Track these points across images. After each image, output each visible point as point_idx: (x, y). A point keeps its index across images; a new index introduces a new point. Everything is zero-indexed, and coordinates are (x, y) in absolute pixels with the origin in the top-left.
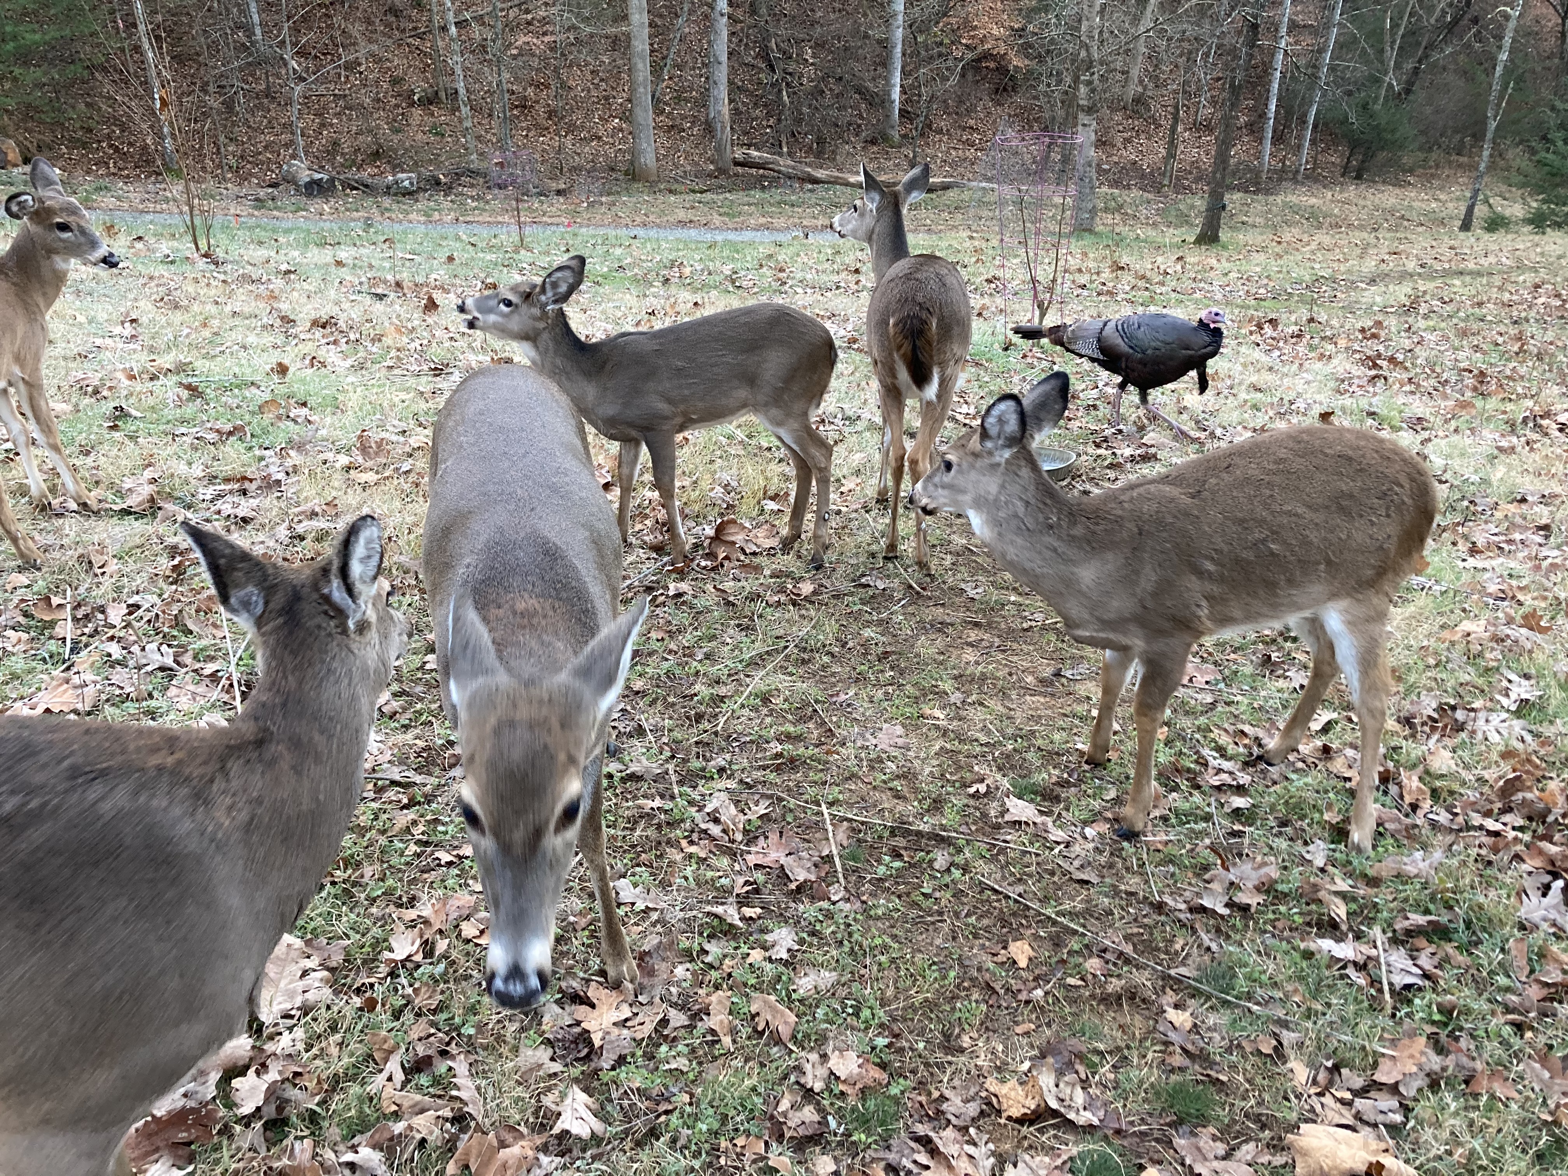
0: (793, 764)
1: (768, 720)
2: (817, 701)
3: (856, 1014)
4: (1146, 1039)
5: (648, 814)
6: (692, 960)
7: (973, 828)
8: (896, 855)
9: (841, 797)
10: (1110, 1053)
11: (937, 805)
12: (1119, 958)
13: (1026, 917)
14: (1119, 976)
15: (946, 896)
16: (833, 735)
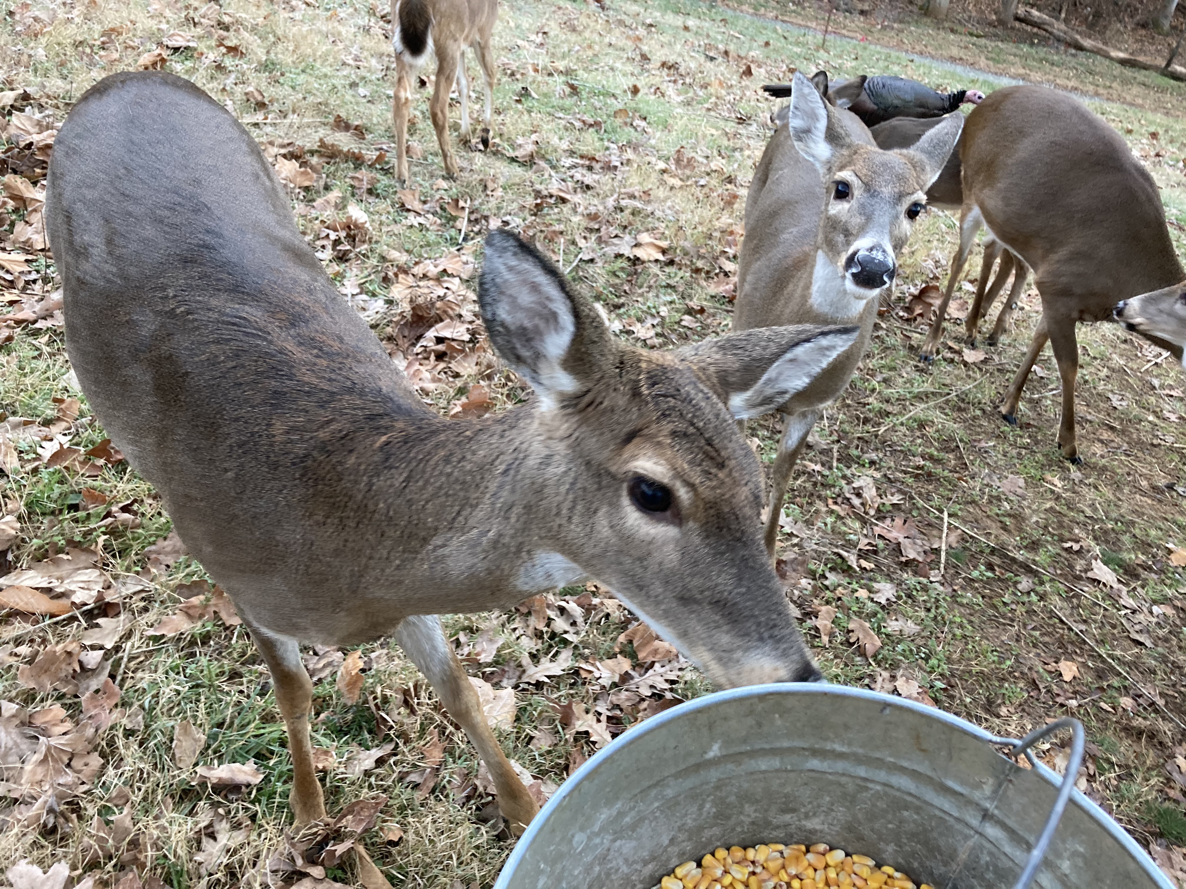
0: (930, 477)
1: (919, 441)
2: (961, 440)
3: (927, 659)
4: (1153, 770)
5: (809, 473)
6: (814, 579)
7: (1059, 572)
8: (990, 567)
9: (960, 513)
10: (1119, 766)
11: (1034, 546)
12: (1150, 705)
13: (1082, 648)
14: (1145, 718)
15: (1020, 610)
16: (967, 468)
